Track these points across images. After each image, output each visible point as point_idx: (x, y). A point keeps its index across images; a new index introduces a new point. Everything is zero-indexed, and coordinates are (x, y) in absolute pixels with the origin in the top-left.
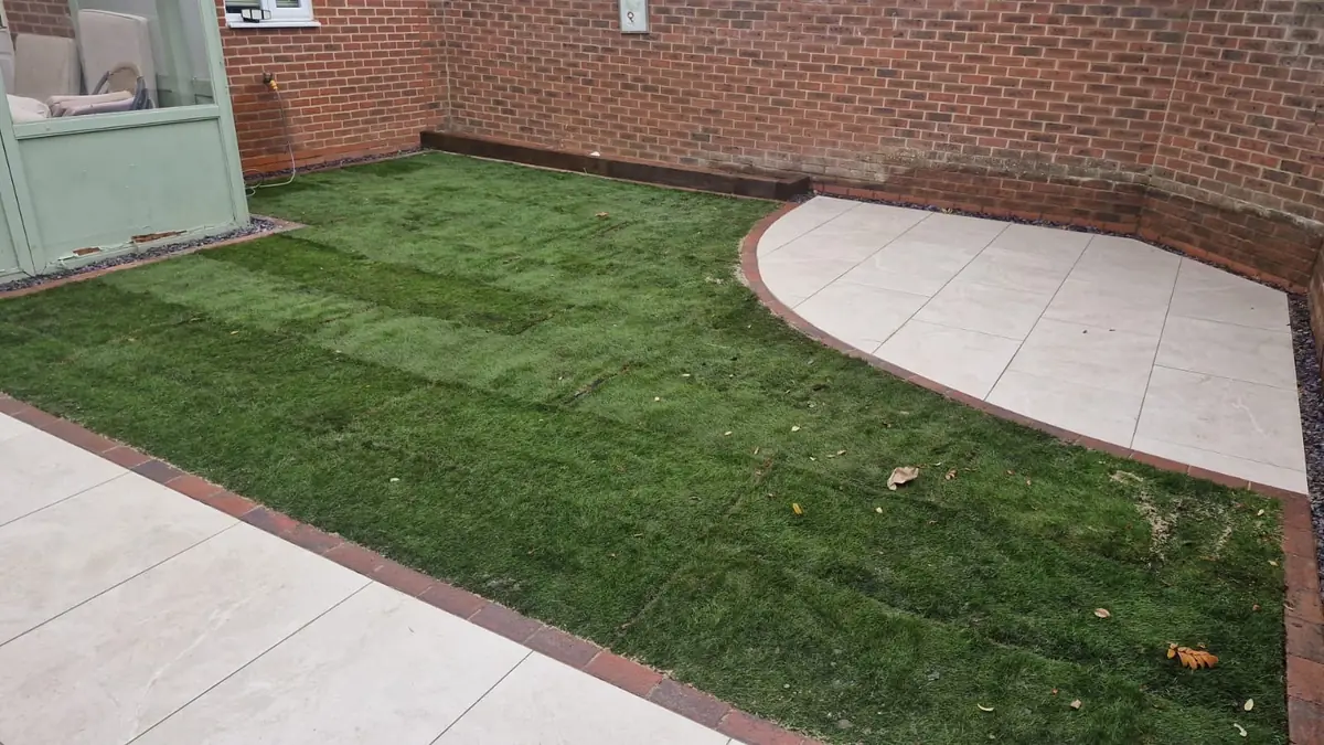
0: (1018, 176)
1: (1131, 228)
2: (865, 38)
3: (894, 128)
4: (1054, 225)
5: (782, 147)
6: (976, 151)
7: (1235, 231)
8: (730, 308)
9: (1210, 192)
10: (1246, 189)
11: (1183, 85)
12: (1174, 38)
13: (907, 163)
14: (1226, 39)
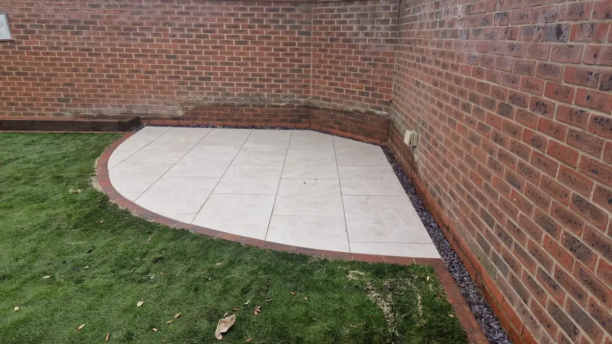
0: (251, 105)
1: (307, 125)
2: (154, 38)
3: (182, 86)
4: (273, 128)
5: (118, 101)
6: (228, 95)
7: (352, 121)
8: (88, 210)
9: (338, 104)
10: (353, 101)
11: (316, 56)
12: (307, 33)
13: (193, 104)
14: (330, 33)
